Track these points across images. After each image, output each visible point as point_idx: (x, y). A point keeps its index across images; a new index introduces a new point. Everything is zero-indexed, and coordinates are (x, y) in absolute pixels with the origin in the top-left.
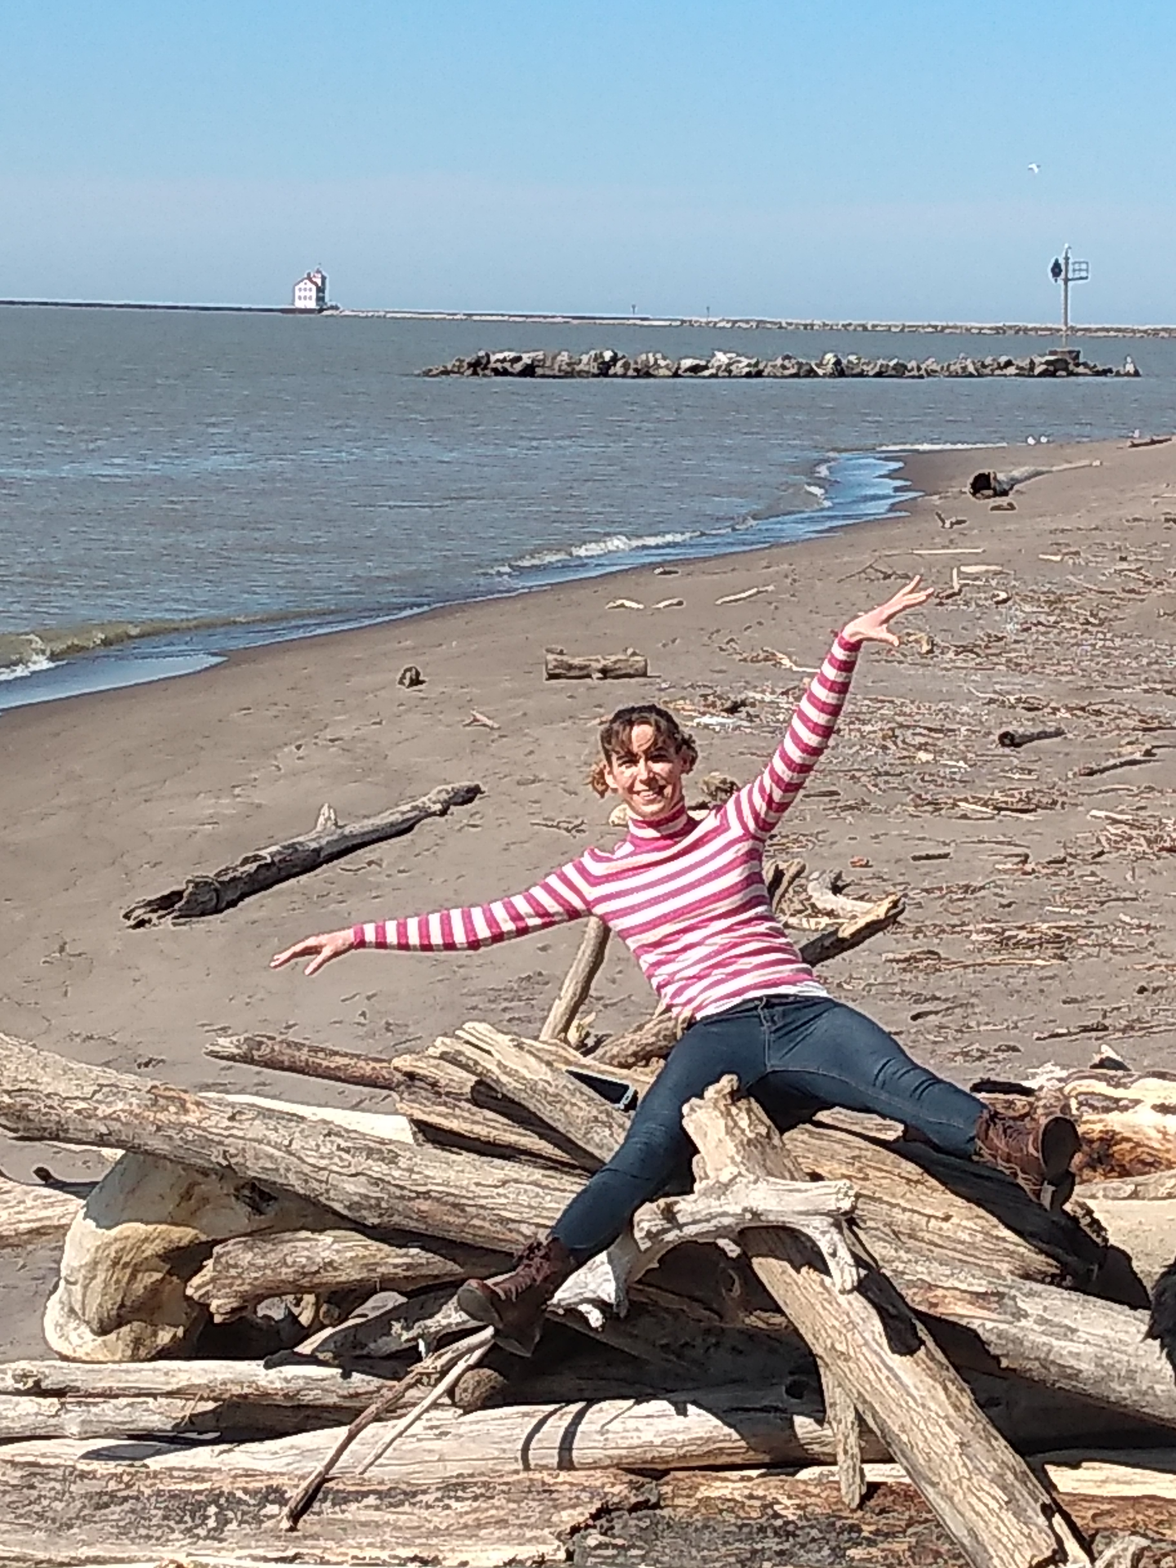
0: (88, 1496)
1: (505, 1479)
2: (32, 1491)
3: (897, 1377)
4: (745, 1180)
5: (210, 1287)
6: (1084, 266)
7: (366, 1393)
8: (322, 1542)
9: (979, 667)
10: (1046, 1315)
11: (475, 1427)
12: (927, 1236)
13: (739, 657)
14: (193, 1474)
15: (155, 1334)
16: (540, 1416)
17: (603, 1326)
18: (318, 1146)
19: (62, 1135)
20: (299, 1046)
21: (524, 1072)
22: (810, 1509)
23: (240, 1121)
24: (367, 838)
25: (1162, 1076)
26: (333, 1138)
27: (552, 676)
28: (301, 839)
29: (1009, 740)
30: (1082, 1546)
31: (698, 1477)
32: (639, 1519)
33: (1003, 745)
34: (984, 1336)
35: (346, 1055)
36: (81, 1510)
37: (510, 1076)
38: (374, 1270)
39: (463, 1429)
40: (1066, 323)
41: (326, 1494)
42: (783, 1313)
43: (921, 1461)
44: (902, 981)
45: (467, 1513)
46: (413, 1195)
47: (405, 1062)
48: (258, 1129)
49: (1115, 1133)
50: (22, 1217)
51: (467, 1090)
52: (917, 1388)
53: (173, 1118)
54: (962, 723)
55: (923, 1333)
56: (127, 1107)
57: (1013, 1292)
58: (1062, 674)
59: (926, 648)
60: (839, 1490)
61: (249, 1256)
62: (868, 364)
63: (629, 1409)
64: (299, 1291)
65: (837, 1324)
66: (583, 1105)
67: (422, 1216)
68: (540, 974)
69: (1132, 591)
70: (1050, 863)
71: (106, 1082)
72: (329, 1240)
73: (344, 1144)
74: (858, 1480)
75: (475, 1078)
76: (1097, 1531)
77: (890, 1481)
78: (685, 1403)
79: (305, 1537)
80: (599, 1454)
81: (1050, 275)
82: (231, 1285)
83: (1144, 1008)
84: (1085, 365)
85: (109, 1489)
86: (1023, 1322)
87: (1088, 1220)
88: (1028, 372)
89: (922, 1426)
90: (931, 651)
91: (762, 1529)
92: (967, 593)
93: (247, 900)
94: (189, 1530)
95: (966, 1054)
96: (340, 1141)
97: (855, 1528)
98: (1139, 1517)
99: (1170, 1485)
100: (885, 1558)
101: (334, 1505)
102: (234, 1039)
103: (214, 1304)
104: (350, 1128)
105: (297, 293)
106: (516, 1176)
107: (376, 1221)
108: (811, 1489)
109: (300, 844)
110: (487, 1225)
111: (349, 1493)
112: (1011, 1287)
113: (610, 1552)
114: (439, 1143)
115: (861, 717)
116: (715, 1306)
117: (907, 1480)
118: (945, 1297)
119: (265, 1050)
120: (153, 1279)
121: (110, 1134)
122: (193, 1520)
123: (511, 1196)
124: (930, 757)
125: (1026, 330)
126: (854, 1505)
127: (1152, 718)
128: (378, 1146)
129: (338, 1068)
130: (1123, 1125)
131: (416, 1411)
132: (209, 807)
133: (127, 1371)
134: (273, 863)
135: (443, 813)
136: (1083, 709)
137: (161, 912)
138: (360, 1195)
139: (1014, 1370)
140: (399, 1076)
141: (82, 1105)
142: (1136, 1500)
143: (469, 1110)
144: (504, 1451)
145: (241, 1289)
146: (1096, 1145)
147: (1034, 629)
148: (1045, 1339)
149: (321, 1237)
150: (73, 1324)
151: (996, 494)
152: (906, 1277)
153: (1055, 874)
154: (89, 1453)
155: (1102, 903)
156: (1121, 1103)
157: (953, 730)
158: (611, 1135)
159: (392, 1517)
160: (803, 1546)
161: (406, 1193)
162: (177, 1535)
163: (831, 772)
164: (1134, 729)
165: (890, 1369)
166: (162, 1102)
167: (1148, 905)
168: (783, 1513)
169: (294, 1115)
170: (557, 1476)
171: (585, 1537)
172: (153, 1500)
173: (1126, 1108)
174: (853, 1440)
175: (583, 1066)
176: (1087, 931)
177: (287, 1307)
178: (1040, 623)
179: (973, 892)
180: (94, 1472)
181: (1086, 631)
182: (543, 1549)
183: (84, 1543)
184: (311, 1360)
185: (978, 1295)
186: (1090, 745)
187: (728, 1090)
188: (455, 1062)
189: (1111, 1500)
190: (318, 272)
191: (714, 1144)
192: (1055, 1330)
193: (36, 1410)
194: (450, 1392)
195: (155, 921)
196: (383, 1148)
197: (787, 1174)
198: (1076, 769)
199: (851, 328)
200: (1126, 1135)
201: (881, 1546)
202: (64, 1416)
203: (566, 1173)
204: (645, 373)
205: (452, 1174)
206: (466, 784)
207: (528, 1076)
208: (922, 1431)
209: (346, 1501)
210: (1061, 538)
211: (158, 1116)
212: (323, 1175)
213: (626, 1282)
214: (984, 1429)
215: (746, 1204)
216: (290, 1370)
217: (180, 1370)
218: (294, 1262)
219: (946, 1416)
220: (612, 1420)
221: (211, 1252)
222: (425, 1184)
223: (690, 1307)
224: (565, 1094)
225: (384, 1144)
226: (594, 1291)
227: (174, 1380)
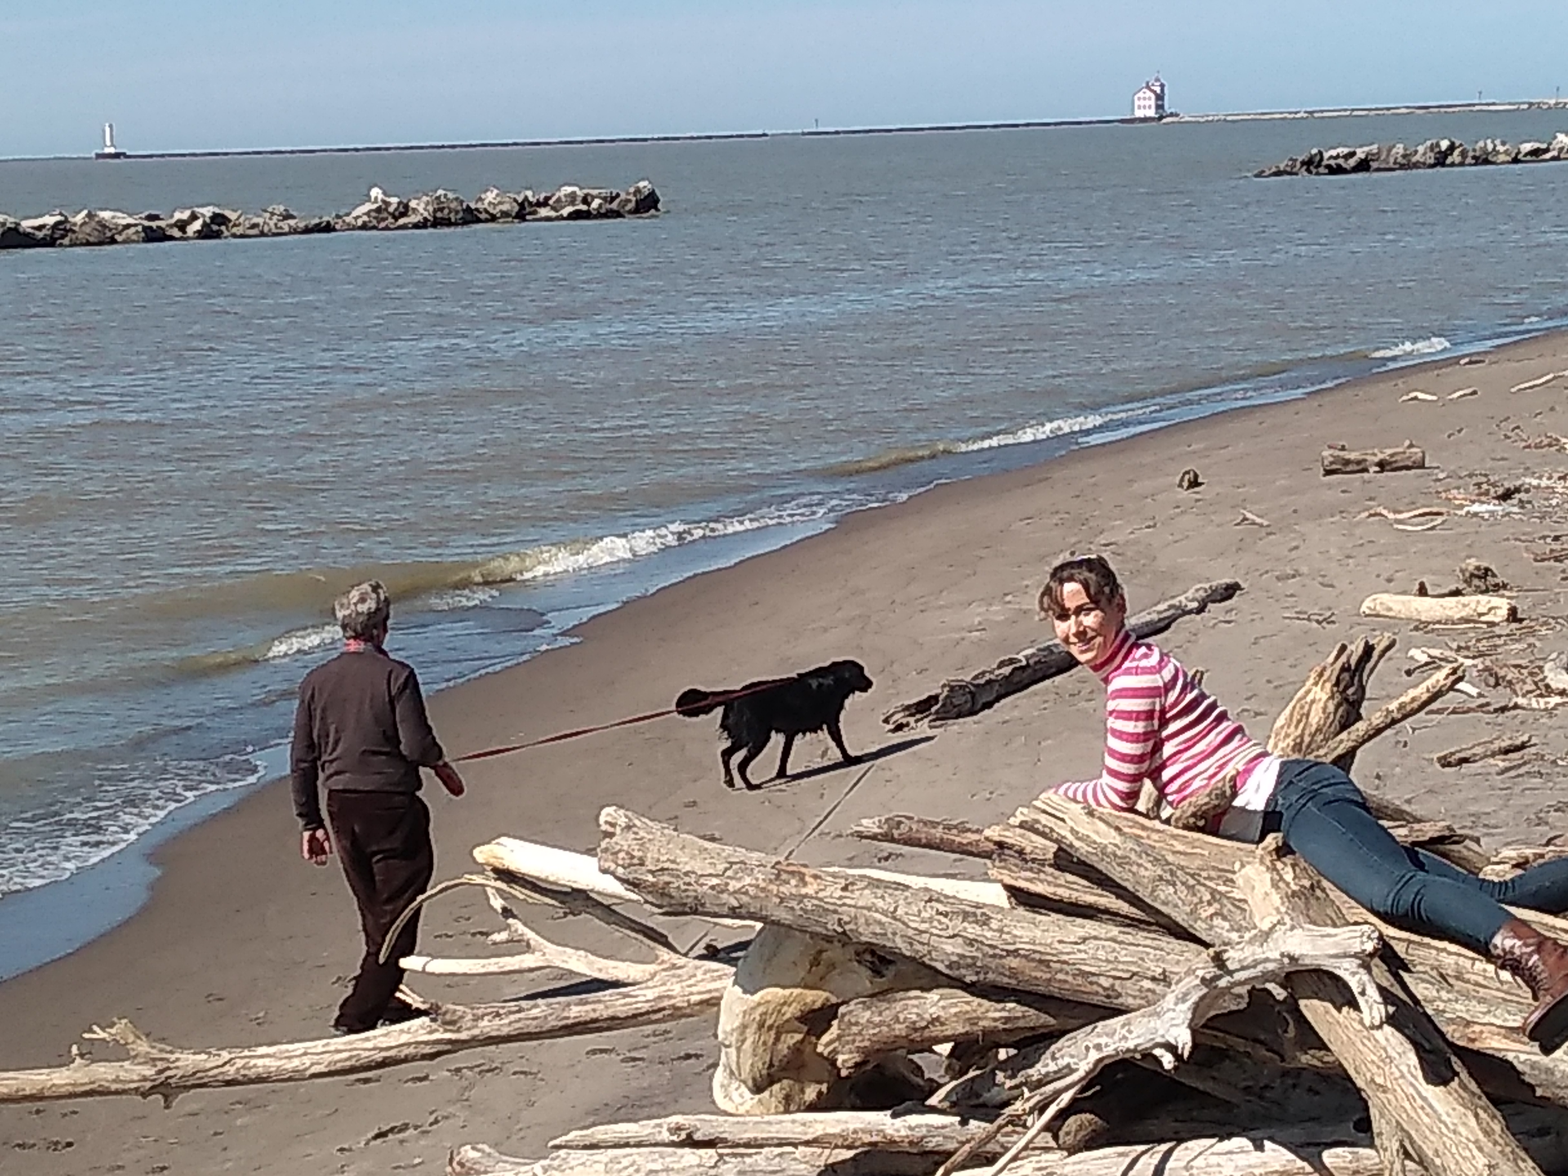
3: (1431, 1106)
4: (1284, 928)
5: (836, 1044)
11: (1078, 1167)
12: (1473, 978)
13: (1523, 444)
15: (803, 1091)
16: (1133, 1155)
17: (1176, 1068)
18: (920, 911)
19: (700, 909)
20: (934, 825)
21: (1095, 837)
23: (852, 891)
26: (934, 904)
27: (1328, 473)
34: (1520, 1067)
37: (1082, 841)
38: (976, 1024)
39: (1068, 1169)
42: (1330, 1051)
46: (1004, 953)
47: (994, 833)
48: (866, 897)
50: (694, 989)
51: (1050, 856)
52: (1449, 1115)
53: (794, 891)
55: (1457, 1065)
56: (754, 882)
61: (868, 1014)
63: (1212, 1146)
65: (1375, 1059)
66: (1149, 865)
67: (1013, 973)
71: (735, 860)
72: (937, 997)
73: (942, 908)
75: (1054, 845)
78: (1262, 1139)
82: (853, 1042)
89: (1454, 1150)
93: (1003, 701)
96: (939, 906)
102: (876, 819)
103: (840, 1058)
104: (950, 894)
105: (1137, 103)
106: (1094, 933)
107: (974, 978)
110: (1070, 978)
114: (1028, 905)
116: (1275, 1048)
118: (1482, 1032)
119: (904, 828)
120: (794, 1041)
121: (741, 907)
123: (1091, 952)
128: (973, 910)
129: (970, 844)
132: (979, 614)
133: (769, 1123)
134: (1028, 665)
135: (1200, 610)
137: (918, 716)
138: (958, 955)
139: (1548, 1099)
140: (991, 846)
141: (715, 881)
143: (1052, 875)
145: (862, 1045)
149: (929, 995)
150: (735, 1084)
152: (1447, 1015)
158: (1175, 893)
161: (997, 951)
165: (1424, 1099)
166: (784, 876)
169: (899, 884)
184: (933, 1110)
185: (1512, 1029)
187: (1274, 846)
188: (1033, 830)
190: (1157, 80)
191: (1261, 897)
193: (696, 1161)
194: (1055, 1136)
195: (913, 724)
196: (979, 912)
197: (1329, 922)
202: (723, 1167)
203: (1144, 930)
204: (1483, 160)
205: (1038, 933)
206: (1228, 581)
207: (1099, 840)
208: (1453, 1154)
211: (782, 889)
212: (925, 938)
213: (1190, 1026)
214: (1513, 1152)
215: (1286, 949)
216: (914, 1119)
217: (816, 1121)
218: (906, 1018)
219: (1476, 1142)
220: (1196, 1157)
221: (837, 1012)
222: (1014, 943)
223: (1253, 1048)
224: (1133, 856)
225: (977, 907)
226: (1163, 1036)
227: (811, 1130)
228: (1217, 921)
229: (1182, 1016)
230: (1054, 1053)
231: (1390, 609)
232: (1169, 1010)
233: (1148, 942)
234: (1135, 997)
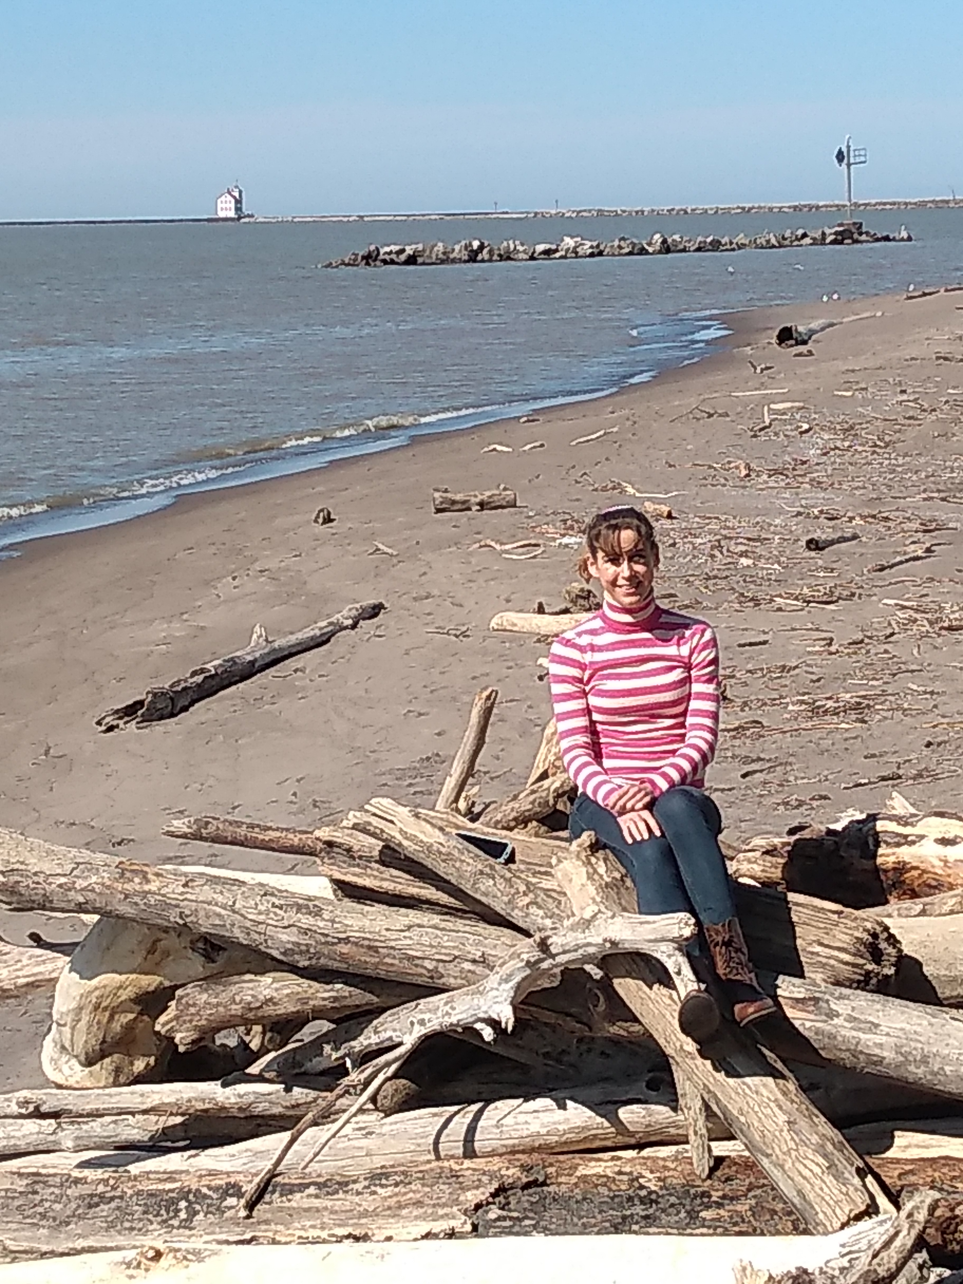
0: (81, 1197)
1: (422, 1168)
2: (36, 1196)
4: (604, 916)
5: (174, 1023)
6: (862, 153)
7: (305, 1103)
8: (273, 1227)
9: (788, 486)
10: (853, 1014)
11: (394, 1127)
13: (591, 488)
14: (166, 1176)
15: (132, 1064)
16: (447, 1115)
17: (495, 1040)
18: (256, 904)
19: (48, 905)
20: (239, 824)
21: (422, 837)
22: (669, 1181)
23: (192, 887)
24: (294, 650)
25: (941, 815)
26: (268, 897)
27: (439, 511)
28: (238, 654)
29: (814, 545)
30: (891, 1201)
31: (577, 1159)
32: (530, 1195)
33: (810, 549)
34: (806, 1033)
35: (277, 829)
36: (76, 1210)
37: (412, 841)
38: (306, 1003)
39: (385, 1129)
40: (850, 200)
41: (275, 1186)
42: (640, 1023)
43: (758, 1138)
44: (733, 746)
45: (390, 1197)
46: (336, 941)
47: (324, 833)
48: (206, 893)
49: (905, 863)
50: (20, 973)
51: (376, 853)
53: (137, 888)
54: (774, 533)
56: (100, 880)
57: (827, 997)
58: (856, 488)
59: (744, 472)
60: (691, 1164)
61: (205, 996)
62: (689, 241)
63: (519, 1106)
64: (248, 1023)
66: (471, 861)
67: (344, 958)
68: (438, 755)
69: (910, 418)
70: (850, 644)
71: (81, 860)
72: (270, 980)
73: (277, 902)
74: (706, 1155)
75: (381, 844)
76: (902, 1187)
77: (733, 1154)
78: (564, 1099)
79: (259, 1223)
80: (496, 1144)
81: (836, 161)
82: (191, 1021)
83: (930, 757)
84: (867, 233)
85: (98, 1192)
86: (836, 1021)
87: (886, 935)
88: (822, 240)
89: (756, 1109)
90: (748, 475)
91: (630, 1199)
92: (776, 426)
93: (197, 705)
94: (165, 1221)
95: (787, 803)
96: (274, 900)
97: (704, 1194)
98: (936, 1174)
99: (961, 1147)
100: (731, 1217)
101: (281, 1195)
102: (186, 820)
103: (178, 1037)
104: (283, 888)
105: (219, 205)
106: (418, 921)
107: (306, 963)
108: (669, 1164)
109: (238, 657)
110: (396, 962)
111: (294, 1185)
112: (825, 993)
113: (508, 1223)
114: (355, 897)
115: (693, 532)
116: (585, 1020)
117: (747, 1153)
120: (128, 1019)
121: (86, 903)
122: (168, 1213)
123: (416, 938)
124: (750, 562)
125: (818, 207)
126: (704, 1176)
127: (930, 521)
128: (306, 902)
129: (272, 840)
130: (913, 857)
131: (345, 1116)
132: (162, 631)
133: (110, 1095)
134: (216, 674)
135: (354, 626)
136: (874, 517)
137: (126, 719)
138: (293, 943)
139: (831, 1060)
140: (320, 845)
141: (63, 880)
142: (933, 1160)
143: (378, 870)
144: (419, 1145)
145: (200, 1023)
146: (890, 874)
147: (832, 453)
148: (854, 1033)
149: (262, 979)
150: (65, 1058)
151: (797, 344)
153: (855, 653)
154: (82, 1162)
155: (894, 675)
156: (910, 839)
157: (768, 539)
158: (495, 885)
159: (329, 1204)
160: (663, 1211)
161: (329, 939)
162: (155, 1226)
163: (669, 578)
164: (916, 532)
166: (128, 874)
167: (931, 675)
168: (647, 1184)
169: (236, 880)
170: (462, 1163)
171: (487, 1212)
172: (134, 1199)
173: (913, 843)
174: (701, 1123)
175: (470, 830)
176: (883, 698)
177: (239, 1037)
178: (837, 448)
179: (788, 672)
180: (86, 1178)
181: (874, 452)
182: (453, 1223)
183: (80, 1236)
184: (260, 1078)
185: (797, 1000)
186: (881, 546)
187: (588, 843)
188: (365, 831)
189: (912, 1161)
190: (236, 187)
191: (578, 888)
192: (862, 1026)
193: (37, 1130)
194: (373, 1099)
195: (122, 726)
196: (311, 904)
198: (870, 567)
199: (674, 212)
200: (914, 864)
201: (727, 1208)
202: (61, 1134)
203: (461, 918)
204: (507, 257)
205: (366, 923)
206: (372, 602)
207: (425, 839)
208: (756, 1113)
209: (291, 1192)
210: (852, 377)
211: (126, 886)
212: (261, 929)
213: (512, 1003)
214: (807, 1109)
215: (606, 935)
216: (242, 1088)
217: (153, 1092)
218: (242, 1000)
219: (776, 1100)
220: (505, 1116)
221: (174, 995)
222: (345, 932)
223: (564, 1021)
224: (456, 853)
225: (310, 900)
226: (486, 1012)
227: (149, 1100)
228: (533, 910)
229: (505, 994)
230: (376, 1027)
231: (515, 625)
232: (492, 989)
233: (467, 929)
234: (455, 978)
